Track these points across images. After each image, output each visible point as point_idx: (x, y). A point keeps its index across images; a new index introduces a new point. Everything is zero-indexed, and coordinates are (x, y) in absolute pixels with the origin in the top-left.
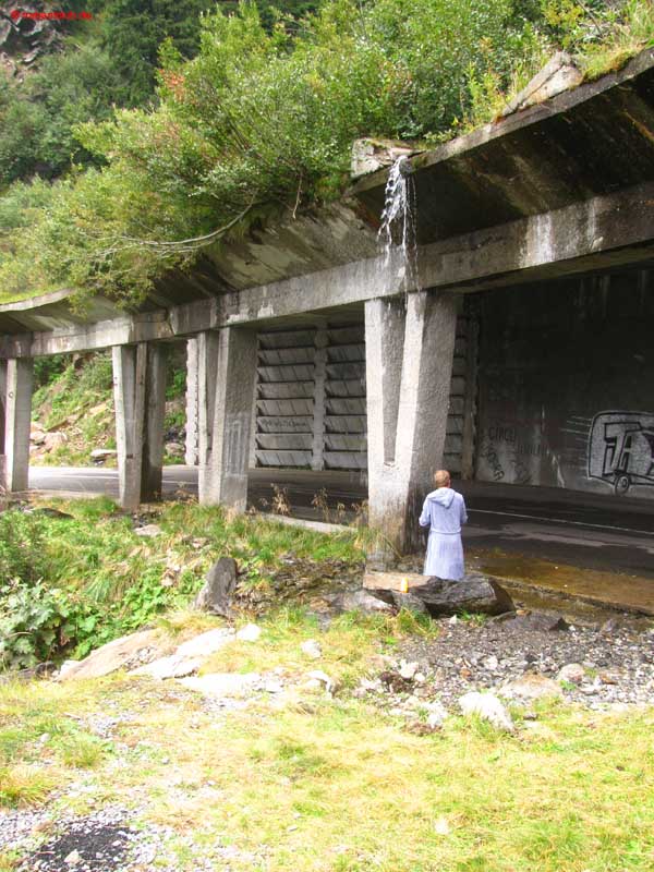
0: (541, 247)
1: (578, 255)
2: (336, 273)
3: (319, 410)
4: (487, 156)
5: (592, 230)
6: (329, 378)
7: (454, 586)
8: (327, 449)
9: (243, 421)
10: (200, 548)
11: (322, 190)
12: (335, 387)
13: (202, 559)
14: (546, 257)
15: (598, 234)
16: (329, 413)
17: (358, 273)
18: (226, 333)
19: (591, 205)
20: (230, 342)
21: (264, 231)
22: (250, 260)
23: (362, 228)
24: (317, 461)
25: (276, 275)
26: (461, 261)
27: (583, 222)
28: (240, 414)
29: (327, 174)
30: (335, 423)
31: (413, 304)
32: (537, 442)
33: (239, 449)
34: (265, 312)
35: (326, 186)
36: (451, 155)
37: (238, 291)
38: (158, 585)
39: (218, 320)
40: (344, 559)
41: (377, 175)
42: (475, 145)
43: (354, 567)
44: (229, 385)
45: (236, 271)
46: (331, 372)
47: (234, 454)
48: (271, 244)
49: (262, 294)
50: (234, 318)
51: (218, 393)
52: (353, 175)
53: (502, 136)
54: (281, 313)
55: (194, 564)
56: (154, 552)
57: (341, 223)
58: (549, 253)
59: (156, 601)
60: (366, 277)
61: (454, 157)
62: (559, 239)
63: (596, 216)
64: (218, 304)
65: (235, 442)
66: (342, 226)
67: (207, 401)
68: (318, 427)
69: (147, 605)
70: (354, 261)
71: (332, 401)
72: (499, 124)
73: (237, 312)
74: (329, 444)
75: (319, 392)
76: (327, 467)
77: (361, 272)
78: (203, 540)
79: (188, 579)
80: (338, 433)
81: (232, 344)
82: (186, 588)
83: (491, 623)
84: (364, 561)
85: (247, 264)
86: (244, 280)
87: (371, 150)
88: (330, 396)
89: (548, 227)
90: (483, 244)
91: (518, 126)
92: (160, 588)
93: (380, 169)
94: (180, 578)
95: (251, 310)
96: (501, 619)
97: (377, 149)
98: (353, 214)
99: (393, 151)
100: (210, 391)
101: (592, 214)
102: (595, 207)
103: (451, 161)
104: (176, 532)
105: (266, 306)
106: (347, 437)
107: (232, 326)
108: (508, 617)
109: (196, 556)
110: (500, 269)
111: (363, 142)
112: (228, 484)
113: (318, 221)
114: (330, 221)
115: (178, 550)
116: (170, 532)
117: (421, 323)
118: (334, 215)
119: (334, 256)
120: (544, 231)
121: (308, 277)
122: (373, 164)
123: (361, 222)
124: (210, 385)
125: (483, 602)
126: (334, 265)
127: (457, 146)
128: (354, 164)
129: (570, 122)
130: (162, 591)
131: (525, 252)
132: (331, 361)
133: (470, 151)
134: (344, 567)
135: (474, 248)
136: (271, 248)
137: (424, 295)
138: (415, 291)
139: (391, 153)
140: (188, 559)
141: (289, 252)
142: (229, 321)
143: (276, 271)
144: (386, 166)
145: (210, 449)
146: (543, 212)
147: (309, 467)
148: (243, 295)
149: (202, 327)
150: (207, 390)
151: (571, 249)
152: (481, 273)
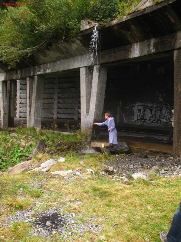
0: (136, 52)
1: (147, 54)
2: (71, 59)
3: (56, 102)
4: (123, 25)
5: (152, 48)
6: (59, 93)
7: (117, 146)
8: (58, 113)
9: (40, 103)
10: (30, 139)
11: (71, 34)
12: (60, 95)
13: (32, 142)
14: (137, 55)
15: (153, 49)
16: (59, 103)
17: (78, 60)
18: (36, 77)
19: (151, 41)
20: (37, 80)
21: (51, 47)
22: (45, 55)
23: (82, 46)
24: (55, 116)
25: (52, 60)
26: (111, 56)
27: (149, 46)
28: (39, 101)
29: (73, 29)
30: (60, 105)
31: (95, 69)
32: (119, 111)
33: (39, 111)
34: (49, 71)
35: (73, 33)
36: (113, 24)
37: (40, 65)
38: (19, 150)
39: (33, 73)
40: (75, 141)
41: (89, 30)
42: (120, 22)
43: (78, 143)
44: (37, 92)
45: (40, 59)
46: (59, 91)
47: (38, 113)
48: (53, 51)
49: (48, 66)
50: (39, 73)
51: (33, 95)
52: (81, 30)
53: (129, 19)
54: (54, 71)
55: (30, 143)
56: (17, 140)
57: (75, 44)
58: (138, 54)
59: (19, 154)
60: (81, 61)
61: (114, 25)
62: (141, 50)
63: (153, 44)
64: (34, 68)
65: (38, 109)
66: (76, 45)
67: (29, 97)
68: (55, 107)
69: (16, 156)
70: (77, 56)
71: (60, 99)
72: (129, 16)
73: (40, 71)
74: (59, 112)
75: (56, 97)
76: (58, 118)
77: (79, 59)
78: (31, 137)
79: (28, 148)
80: (61, 108)
81: (38, 81)
82: (27, 150)
83: (128, 156)
84: (81, 142)
85: (44, 56)
86: (42, 62)
87: (87, 23)
88: (59, 98)
89: (138, 47)
90: (118, 52)
91: (135, 16)
92: (20, 151)
93: (90, 28)
94: (26, 148)
95: (44, 70)
96: (130, 155)
97: (89, 23)
98: (80, 42)
99: (93, 23)
100: (30, 94)
101: (152, 43)
102: (153, 41)
103: (113, 26)
104: (23, 134)
105: (49, 69)
106: (64, 109)
107: (38, 75)
108: (132, 154)
109: (30, 141)
110: (123, 59)
111: (85, 21)
112: (36, 121)
113: (69, 44)
114: (72, 44)
115: (24, 139)
116: (21, 134)
117: (98, 74)
118: (74, 42)
119: (72, 54)
120: (137, 48)
121: (62, 61)
122: (88, 27)
123: (82, 44)
124: (30, 92)
125: (125, 150)
126: (71, 57)
127: (115, 22)
128: (81, 27)
129: (150, 16)
130: (21, 152)
131: (131, 54)
132: (59, 88)
133: (119, 23)
134: (75, 143)
135: (115, 52)
136: (53, 52)
137: (99, 66)
138: (97, 65)
139: (93, 24)
140: (27, 142)
141: (58, 53)
142: (37, 74)
143: (53, 59)
144: (91, 28)
145: (30, 111)
146: (137, 42)
147: (53, 118)
148: (42, 66)
149: (28, 75)
150: (29, 94)
151: (145, 53)
152: (117, 60)
